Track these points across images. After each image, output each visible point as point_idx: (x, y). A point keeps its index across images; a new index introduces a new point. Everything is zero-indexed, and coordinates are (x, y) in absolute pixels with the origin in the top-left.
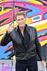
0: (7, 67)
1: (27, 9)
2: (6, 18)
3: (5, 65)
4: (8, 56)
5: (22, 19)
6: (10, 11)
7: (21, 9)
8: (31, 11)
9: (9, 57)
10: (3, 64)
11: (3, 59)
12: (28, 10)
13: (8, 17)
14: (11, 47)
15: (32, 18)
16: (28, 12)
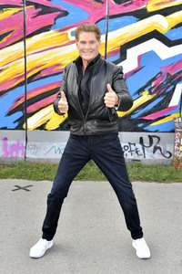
0: (14, 145)
1: (56, 10)
2: (5, 31)
3: (10, 143)
4: (15, 122)
5: (92, 42)
6: (15, 13)
7: (40, 10)
8: (66, 13)
9: (17, 124)
10: (6, 139)
11: (5, 128)
12: (59, 13)
13: (11, 29)
14: (20, 102)
15: (69, 32)
16: (59, 17)
